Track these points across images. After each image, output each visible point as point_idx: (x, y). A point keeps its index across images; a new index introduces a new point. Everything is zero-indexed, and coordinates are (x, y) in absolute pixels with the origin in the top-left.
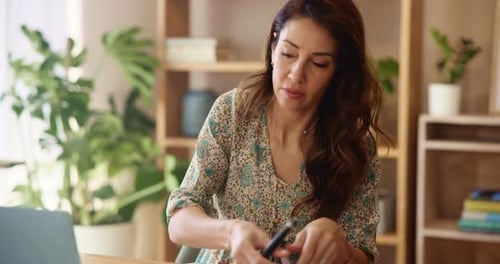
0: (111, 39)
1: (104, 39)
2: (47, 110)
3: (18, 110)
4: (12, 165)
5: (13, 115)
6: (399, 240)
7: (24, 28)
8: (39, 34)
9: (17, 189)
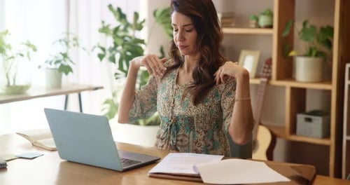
0: (158, 14)
1: (155, 14)
2: (118, 56)
3: (101, 57)
4: (96, 89)
5: (98, 59)
6: (331, 142)
7: (110, 7)
8: (119, 10)
9: (107, 102)
